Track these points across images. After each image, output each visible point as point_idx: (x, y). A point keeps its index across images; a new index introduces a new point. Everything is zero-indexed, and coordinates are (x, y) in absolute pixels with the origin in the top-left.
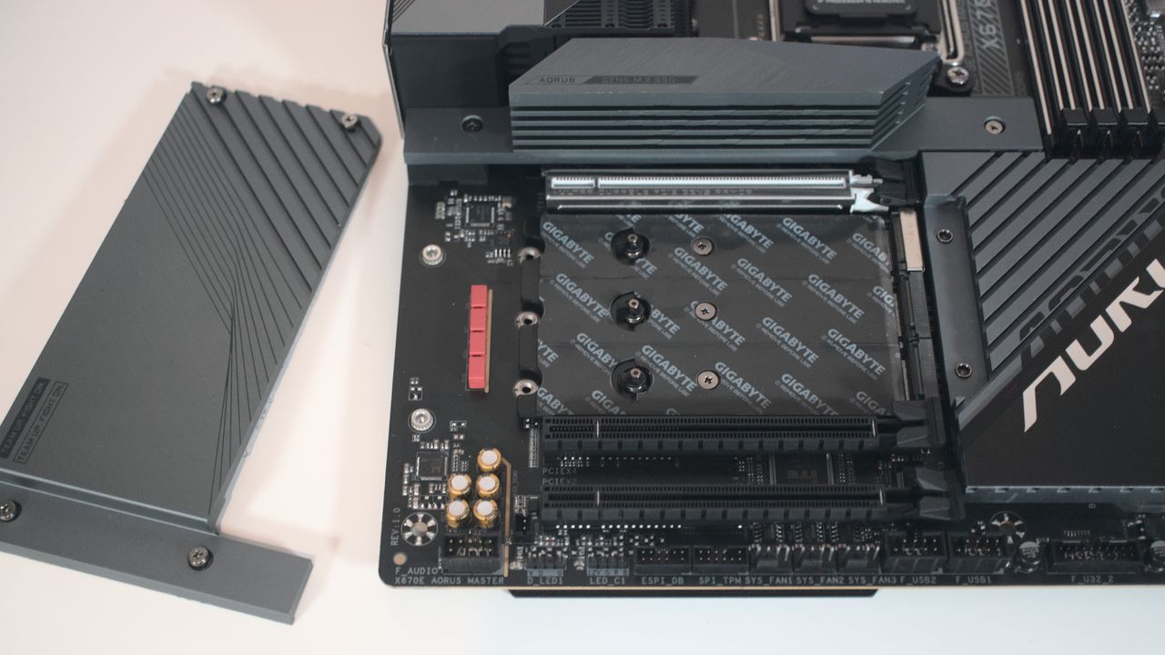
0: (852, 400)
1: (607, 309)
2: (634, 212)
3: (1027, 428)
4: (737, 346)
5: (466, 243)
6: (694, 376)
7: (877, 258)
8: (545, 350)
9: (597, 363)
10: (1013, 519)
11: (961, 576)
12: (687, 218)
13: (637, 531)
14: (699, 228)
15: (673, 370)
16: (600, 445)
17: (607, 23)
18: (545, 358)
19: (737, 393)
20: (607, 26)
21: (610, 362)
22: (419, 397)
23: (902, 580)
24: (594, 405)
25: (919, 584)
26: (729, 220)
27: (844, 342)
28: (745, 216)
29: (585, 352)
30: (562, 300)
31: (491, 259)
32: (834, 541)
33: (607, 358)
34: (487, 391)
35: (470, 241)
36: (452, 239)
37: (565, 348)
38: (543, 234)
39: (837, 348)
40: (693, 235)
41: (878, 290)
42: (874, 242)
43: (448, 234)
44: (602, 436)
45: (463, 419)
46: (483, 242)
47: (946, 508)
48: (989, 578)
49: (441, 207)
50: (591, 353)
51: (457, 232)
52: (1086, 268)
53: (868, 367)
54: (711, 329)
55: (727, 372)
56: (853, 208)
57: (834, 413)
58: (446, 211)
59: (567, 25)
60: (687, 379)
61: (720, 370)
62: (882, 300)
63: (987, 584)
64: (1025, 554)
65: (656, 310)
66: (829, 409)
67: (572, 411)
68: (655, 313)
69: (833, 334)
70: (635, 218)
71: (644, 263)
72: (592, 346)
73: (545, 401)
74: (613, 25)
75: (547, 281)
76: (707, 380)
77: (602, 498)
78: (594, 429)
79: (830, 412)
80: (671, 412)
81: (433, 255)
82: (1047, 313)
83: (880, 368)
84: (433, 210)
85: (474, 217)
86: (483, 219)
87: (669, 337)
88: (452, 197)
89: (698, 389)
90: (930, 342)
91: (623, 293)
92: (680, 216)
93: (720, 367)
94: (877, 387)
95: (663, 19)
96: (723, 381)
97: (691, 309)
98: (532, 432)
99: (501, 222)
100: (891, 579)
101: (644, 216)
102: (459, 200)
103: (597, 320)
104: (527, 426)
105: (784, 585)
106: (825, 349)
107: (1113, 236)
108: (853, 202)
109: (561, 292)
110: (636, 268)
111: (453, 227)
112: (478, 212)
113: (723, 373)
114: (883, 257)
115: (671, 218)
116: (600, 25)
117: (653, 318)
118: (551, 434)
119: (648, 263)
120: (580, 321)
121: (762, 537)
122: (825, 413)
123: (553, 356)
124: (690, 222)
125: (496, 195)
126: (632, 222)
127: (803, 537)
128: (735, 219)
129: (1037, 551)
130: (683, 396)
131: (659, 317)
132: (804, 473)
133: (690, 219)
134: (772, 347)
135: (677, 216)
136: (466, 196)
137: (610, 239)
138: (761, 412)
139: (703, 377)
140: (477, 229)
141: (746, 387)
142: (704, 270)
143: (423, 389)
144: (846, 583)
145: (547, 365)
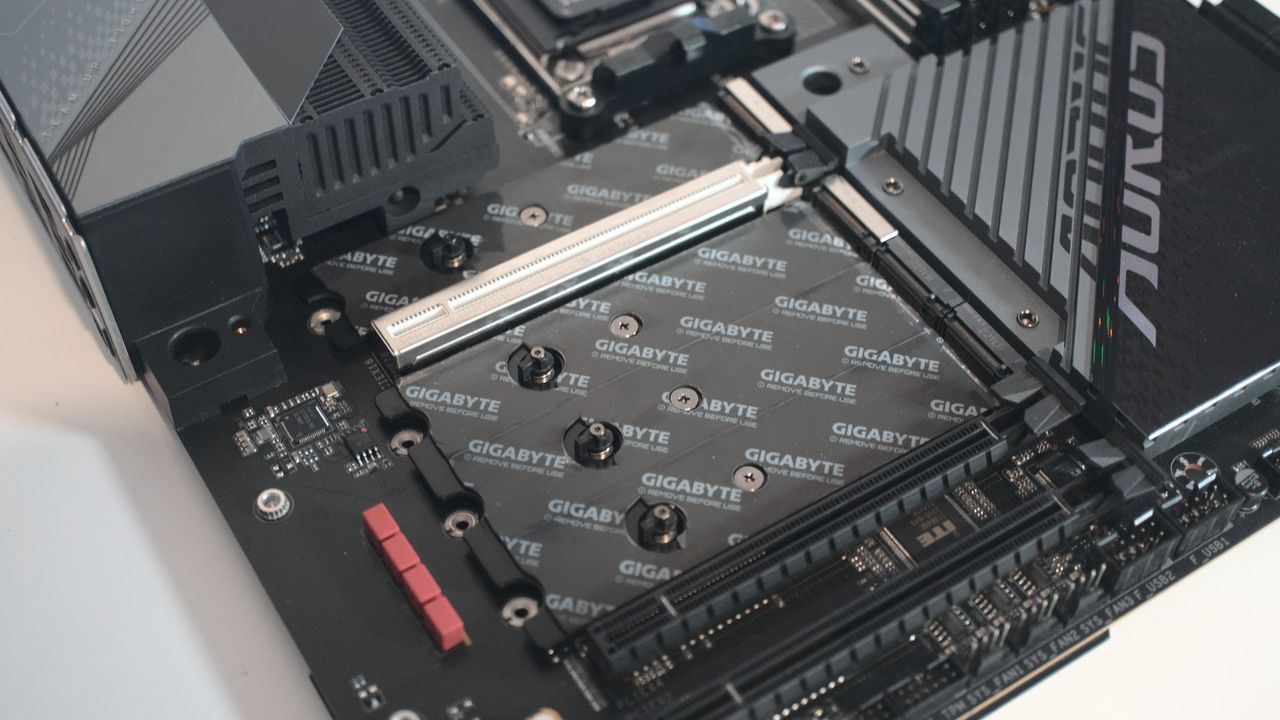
0: (931, 415)
1: (562, 455)
2: (512, 324)
3: (1154, 342)
4: (753, 421)
5: (309, 468)
6: (730, 483)
7: (833, 246)
8: (518, 546)
9: (597, 528)
10: (1193, 459)
11: (1194, 553)
12: (582, 302)
13: (812, 704)
14: (605, 307)
15: (699, 487)
16: (685, 624)
17: (370, 90)
18: (526, 556)
19: (797, 475)
20: (372, 94)
21: (613, 517)
22: (379, 699)
23: (1138, 596)
24: (633, 582)
25: (1159, 590)
26: (634, 282)
27: (871, 355)
28: (649, 268)
29: (573, 522)
30: (495, 473)
31: (358, 471)
32: (1030, 593)
33: (606, 515)
34: (468, 642)
35: (313, 463)
36: (286, 472)
37: (544, 530)
38: (412, 404)
39: (869, 365)
40: (605, 318)
41: (862, 280)
42: (817, 230)
43: (276, 468)
44: (681, 611)
45: (464, 696)
46: (332, 456)
47: (1141, 477)
48: (1222, 539)
49: (243, 437)
50: (582, 520)
51: (290, 459)
52: (1071, 149)
53: (918, 369)
54: (707, 416)
55: (763, 456)
56: (768, 204)
57: (923, 441)
58: (253, 440)
59: (319, 113)
60: (725, 490)
61: (755, 458)
62: (875, 288)
63: (1226, 548)
64: (1248, 487)
65: (626, 427)
66: (914, 439)
67: (612, 604)
68: (627, 431)
69: (853, 352)
70: (518, 330)
71: (568, 378)
72: (577, 510)
73: (566, 611)
74: (381, 91)
75: (460, 459)
76: (747, 481)
77: (741, 690)
78: (663, 609)
79: (918, 441)
80: (735, 540)
81: (274, 502)
82: (1072, 213)
83: (933, 365)
84: (235, 449)
85: (295, 428)
86: (312, 426)
87: (665, 450)
88: (249, 419)
89: (746, 496)
90: (966, 306)
91: (569, 425)
92: (573, 304)
93: (752, 454)
94: (945, 387)
95: (440, 60)
96: (769, 470)
97: (667, 405)
98: (566, 663)
99: (339, 419)
100: (1127, 602)
101: (528, 324)
102: (263, 419)
103: (560, 475)
104: (556, 660)
105: (1016, 679)
106: (857, 373)
107: (1069, 106)
108: (765, 196)
109: (487, 464)
110: (564, 389)
111: (277, 456)
112: (300, 420)
113: (762, 460)
114: (839, 242)
115: (562, 310)
116: (362, 96)
117: (628, 438)
118: (612, 645)
119: (574, 376)
120: (540, 487)
121: (949, 634)
122: (913, 445)
123: (535, 548)
124: (589, 305)
125: (309, 387)
126: (518, 337)
127: (994, 607)
128: (641, 277)
129: (1257, 477)
130: (735, 512)
131: (635, 433)
132: (937, 530)
133: (587, 301)
134: (796, 402)
135: (568, 305)
136: (269, 408)
137: (505, 370)
138: (840, 483)
139: (739, 477)
140: (312, 443)
141: (801, 462)
142: (648, 352)
143: (379, 687)
144: (1083, 636)
145: (535, 563)
